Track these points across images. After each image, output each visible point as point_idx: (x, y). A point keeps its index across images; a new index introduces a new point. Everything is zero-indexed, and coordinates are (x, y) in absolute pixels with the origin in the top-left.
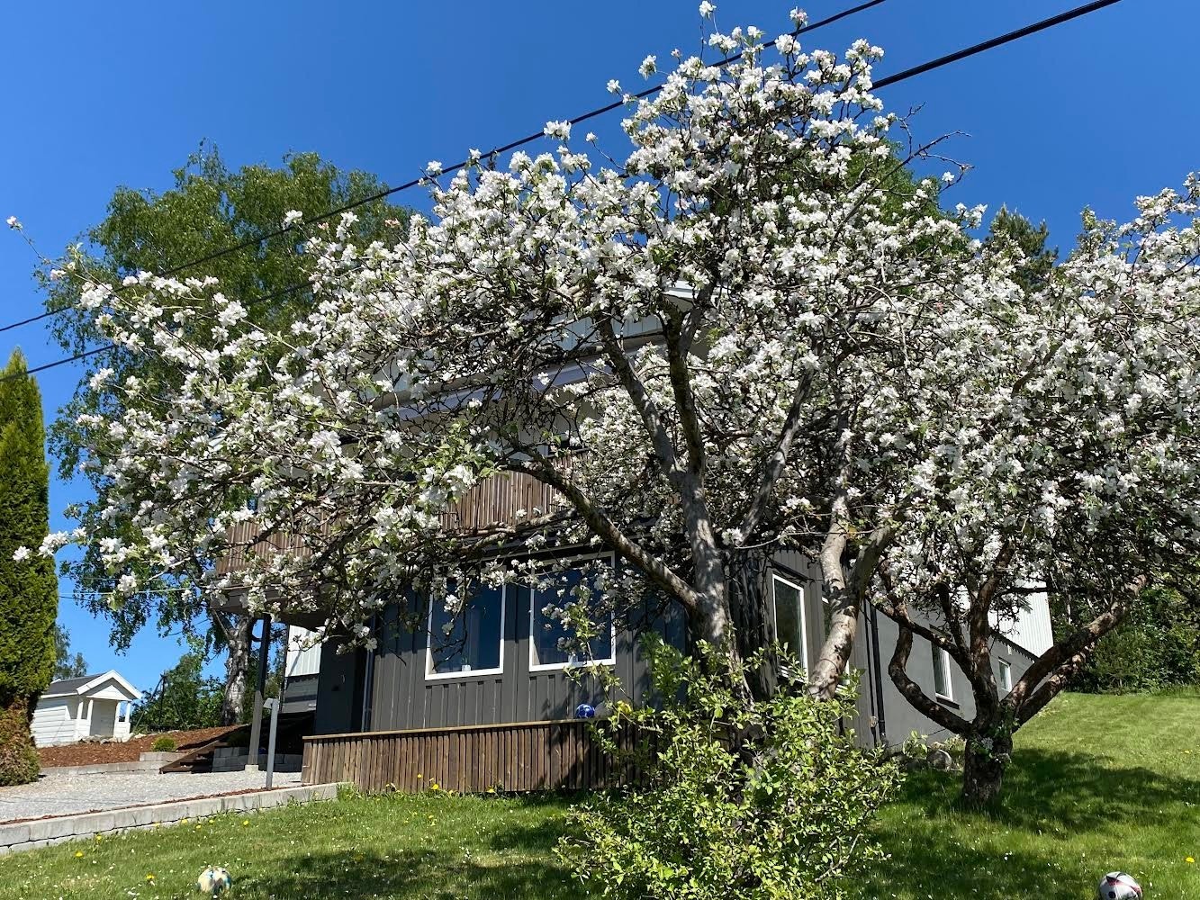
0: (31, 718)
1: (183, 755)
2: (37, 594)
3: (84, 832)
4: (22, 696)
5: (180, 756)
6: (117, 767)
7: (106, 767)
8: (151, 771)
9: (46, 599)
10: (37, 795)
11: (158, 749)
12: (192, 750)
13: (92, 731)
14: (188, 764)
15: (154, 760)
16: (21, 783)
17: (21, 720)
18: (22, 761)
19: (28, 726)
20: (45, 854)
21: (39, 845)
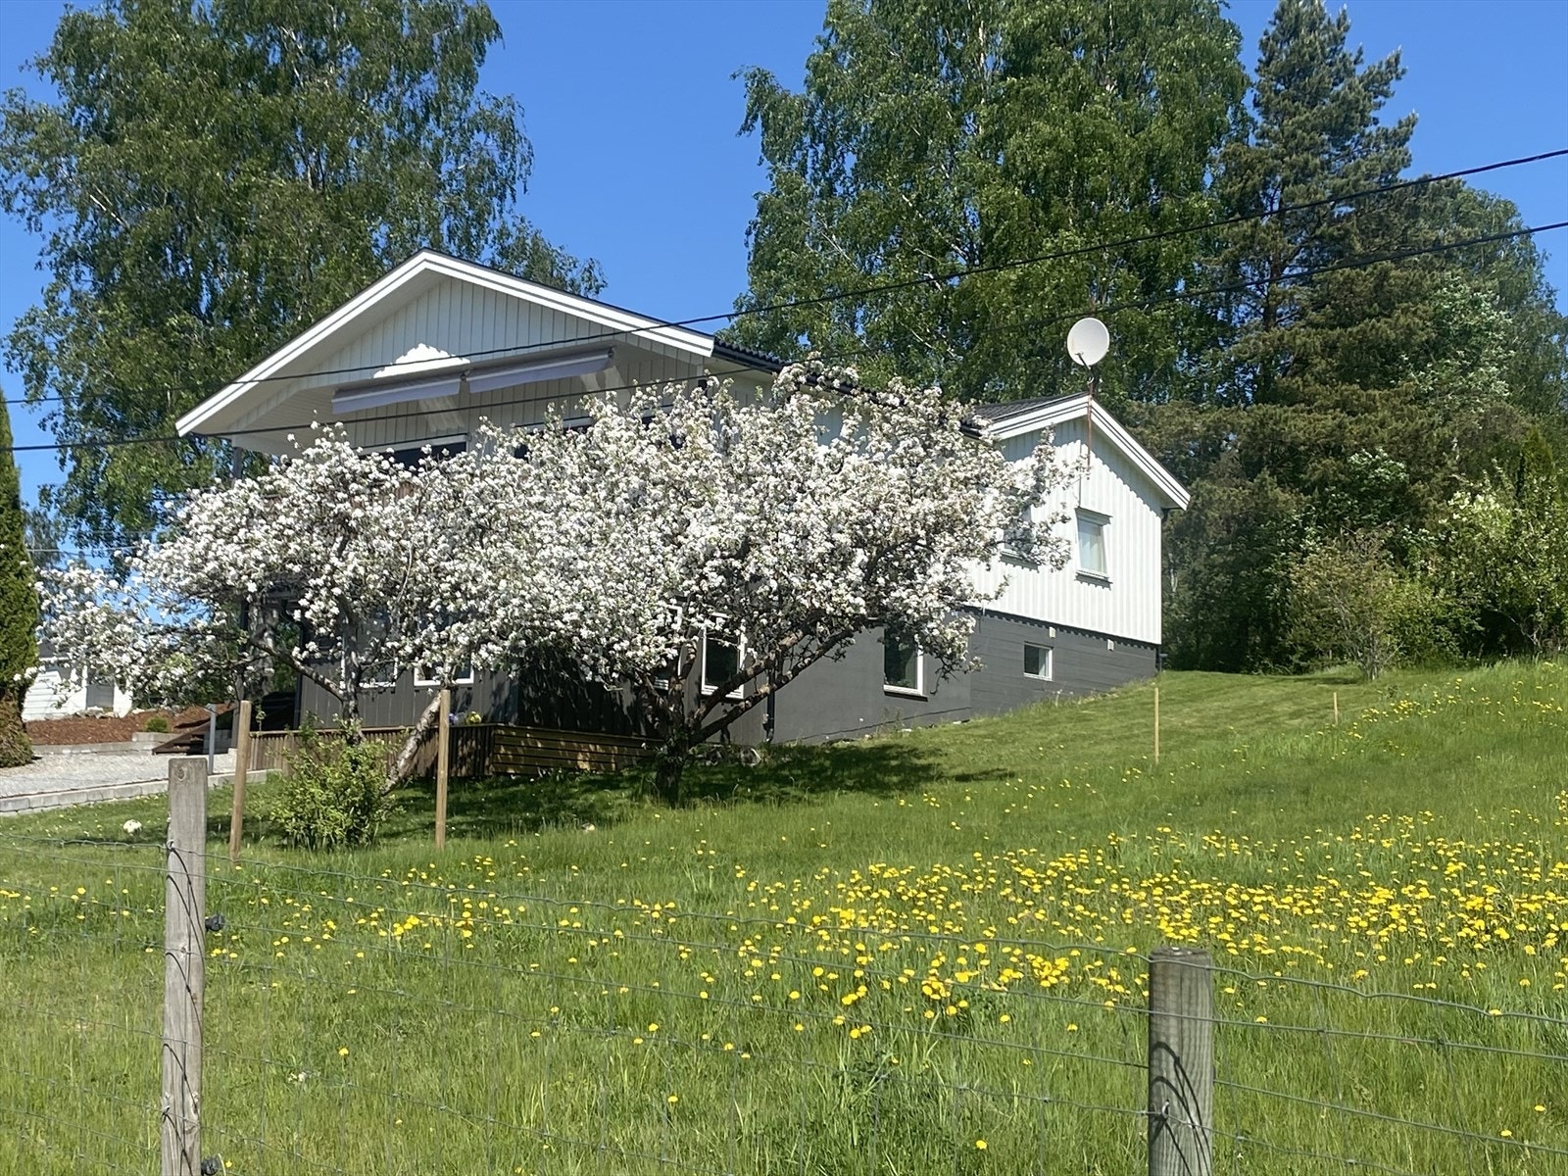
0: (21, 708)
1: (176, 736)
2: (17, 598)
3: (67, 803)
4: (12, 690)
5: (172, 737)
6: (110, 746)
7: (98, 747)
8: (145, 752)
9: (26, 601)
10: (31, 776)
11: (150, 730)
12: (188, 730)
13: (89, 704)
14: (181, 745)
15: (146, 741)
16: (17, 765)
17: (13, 710)
18: (17, 746)
19: (19, 716)
20: (40, 816)
21: (36, 811)
